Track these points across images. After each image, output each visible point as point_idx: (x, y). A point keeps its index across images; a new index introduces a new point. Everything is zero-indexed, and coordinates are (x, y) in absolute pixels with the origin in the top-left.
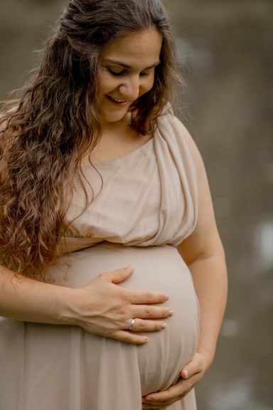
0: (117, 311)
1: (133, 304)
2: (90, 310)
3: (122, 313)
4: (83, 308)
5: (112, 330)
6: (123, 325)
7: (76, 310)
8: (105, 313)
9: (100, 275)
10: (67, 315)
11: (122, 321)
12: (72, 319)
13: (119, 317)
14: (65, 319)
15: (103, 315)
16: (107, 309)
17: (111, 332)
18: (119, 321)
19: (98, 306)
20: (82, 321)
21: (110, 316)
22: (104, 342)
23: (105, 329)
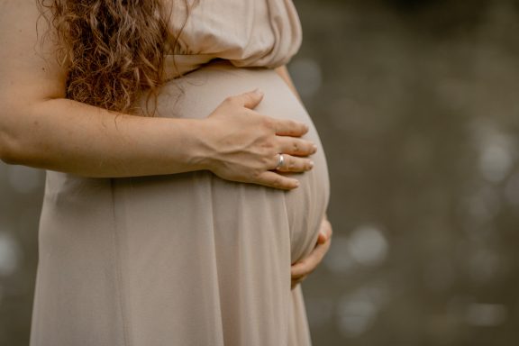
0: (263, 144)
1: (277, 135)
2: (229, 144)
3: (269, 146)
4: (221, 142)
5: (258, 170)
6: (271, 163)
7: (211, 145)
8: (249, 147)
9: (228, 100)
10: (200, 153)
11: (270, 156)
12: (207, 158)
13: (265, 151)
14: (196, 161)
15: (248, 150)
16: (251, 141)
17: (257, 172)
18: (267, 157)
19: (239, 139)
20: (219, 161)
21: (255, 150)
22: (242, 190)
23: (248, 170)
